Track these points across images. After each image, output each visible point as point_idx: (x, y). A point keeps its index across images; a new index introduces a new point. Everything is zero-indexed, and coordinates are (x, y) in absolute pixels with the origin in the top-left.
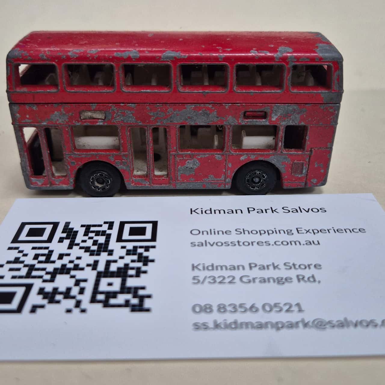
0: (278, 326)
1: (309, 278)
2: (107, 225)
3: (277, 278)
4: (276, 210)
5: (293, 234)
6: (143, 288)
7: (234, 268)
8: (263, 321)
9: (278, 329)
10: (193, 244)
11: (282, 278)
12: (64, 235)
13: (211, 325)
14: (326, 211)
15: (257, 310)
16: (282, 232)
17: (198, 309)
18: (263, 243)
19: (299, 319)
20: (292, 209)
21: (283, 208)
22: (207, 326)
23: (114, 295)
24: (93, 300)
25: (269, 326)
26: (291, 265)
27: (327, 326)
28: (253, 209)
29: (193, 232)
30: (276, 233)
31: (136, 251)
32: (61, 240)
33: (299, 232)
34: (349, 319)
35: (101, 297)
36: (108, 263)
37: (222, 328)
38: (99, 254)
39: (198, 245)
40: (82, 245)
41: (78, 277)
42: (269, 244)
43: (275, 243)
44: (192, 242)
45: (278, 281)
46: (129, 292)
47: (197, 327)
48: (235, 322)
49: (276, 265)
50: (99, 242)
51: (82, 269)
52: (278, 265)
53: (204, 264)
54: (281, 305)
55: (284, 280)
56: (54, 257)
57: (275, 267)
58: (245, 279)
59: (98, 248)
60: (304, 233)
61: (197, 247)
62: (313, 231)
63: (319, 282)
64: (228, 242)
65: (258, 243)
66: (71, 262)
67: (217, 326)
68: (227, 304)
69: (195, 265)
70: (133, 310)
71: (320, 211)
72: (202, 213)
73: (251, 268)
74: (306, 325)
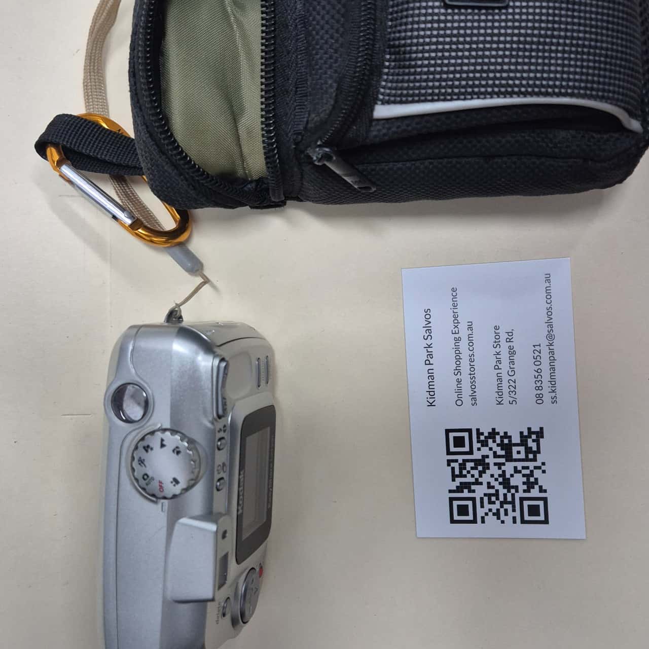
0: (552, 360)
1: (509, 336)
2: (452, 464)
4: (427, 345)
5: (459, 337)
6: (521, 433)
7: (500, 379)
8: (548, 367)
10: (474, 404)
12: (466, 491)
13: (553, 394)
14: (429, 309)
15: (540, 369)
16: (457, 344)
17: (540, 402)
18: (471, 359)
19: (547, 348)
20: (426, 333)
21: (425, 339)
22: (554, 397)
23: (528, 449)
24: (535, 460)
25: (553, 364)
26: (495, 344)
28: (428, 361)
29: (460, 404)
30: (458, 348)
31: (482, 441)
32: (472, 491)
34: (546, 321)
35: (531, 456)
36: (497, 457)
37: (555, 389)
38: (488, 464)
39: (476, 401)
40: (477, 476)
41: (512, 472)
42: (473, 354)
43: (470, 351)
45: (512, 354)
46: (527, 441)
47: (554, 402)
48: (551, 382)
49: (496, 353)
50: (473, 466)
51: (504, 472)
53: (496, 398)
55: (512, 351)
56: (492, 491)
58: (512, 373)
59: (480, 465)
60: (458, 330)
62: (455, 323)
63: (512, 330)
64: (471, 381)
65: (472, 362)
66: (496, 480)
67: (553, 391)
68: (535, 386)
69: (497, 403)
70: (542, 437)
71: (428, 313)
72: (434, 398)
73: (499, 369)
74: (551, 345)
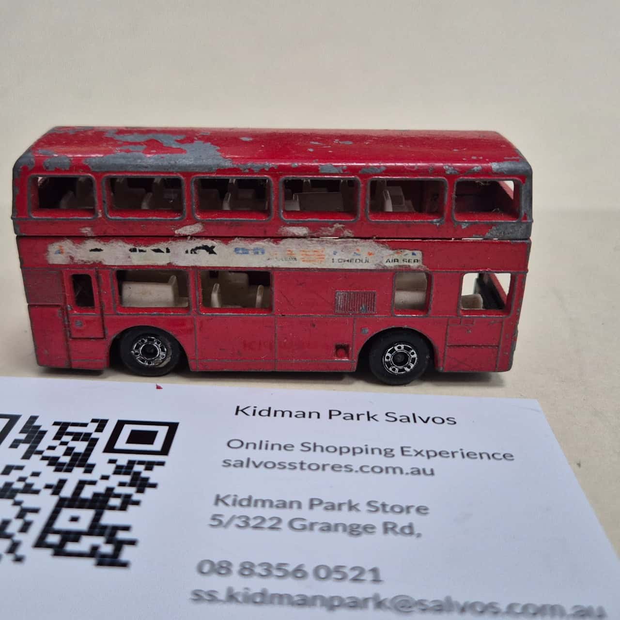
0: (331, 604)
1: (402, 529)
2: (96, 425)
3: (351, 525)
4: (374, 416)
5: (393, 456)
6: (126, 528)
7: (283, 505)
8: (309, 593)
9: (332, 608)
10: (227, 463)
11: (358, 526)
12: (23, 436)
13: (222, 595)
14: (455, 423)
15: (305, 575)
16: (376, 451)
17: (206, 568)
18: (341, 467)
19: (369, 595)
20: (401, 416)
21: (387, 414)
22: (214, 597)
23: (75, 536)
24: (40, 543)
25: (318, 602)
26: (378, 505)
27: (414, 609)
28: (338, 413)
29: (231, 444)
30: (367, 452)
31: (132, 468)
32: (15, 444)
33: (406, 453)
34: (454, 599)
35: (53, 539)
36: (81, 485)
37: (237, 601)
38: (69, 470)
39: (235, 466)
40: (47, 453)
41: (26, 505)
42: (351, 470)
43: (361, 468)
44: (226, 460)
45: (350, 529)
46: (101, 534)
47: (198, 596)
48: (263, 594)
49: (353, 504)
50: (76, 451)
51: (37, 492)
52: (357, 505)
53: (236, 496)
54: (346, 570)
55: (360, 530)
57: (352, 507)
58: (297, 525)
59: (71, 460)
60: (411, 455)
61: (232, 468)
62: (427, 452)
63: (419, 535)
64: (285, 463)
65: (333, 468)
66: (22, 479)
67: (231, 597)
68: (256, 562)
69: (221, 497)
70: (100, 564)
71: (446, 421)
72: (254, 414)
73: (312, 506)
74: (379, 604)
